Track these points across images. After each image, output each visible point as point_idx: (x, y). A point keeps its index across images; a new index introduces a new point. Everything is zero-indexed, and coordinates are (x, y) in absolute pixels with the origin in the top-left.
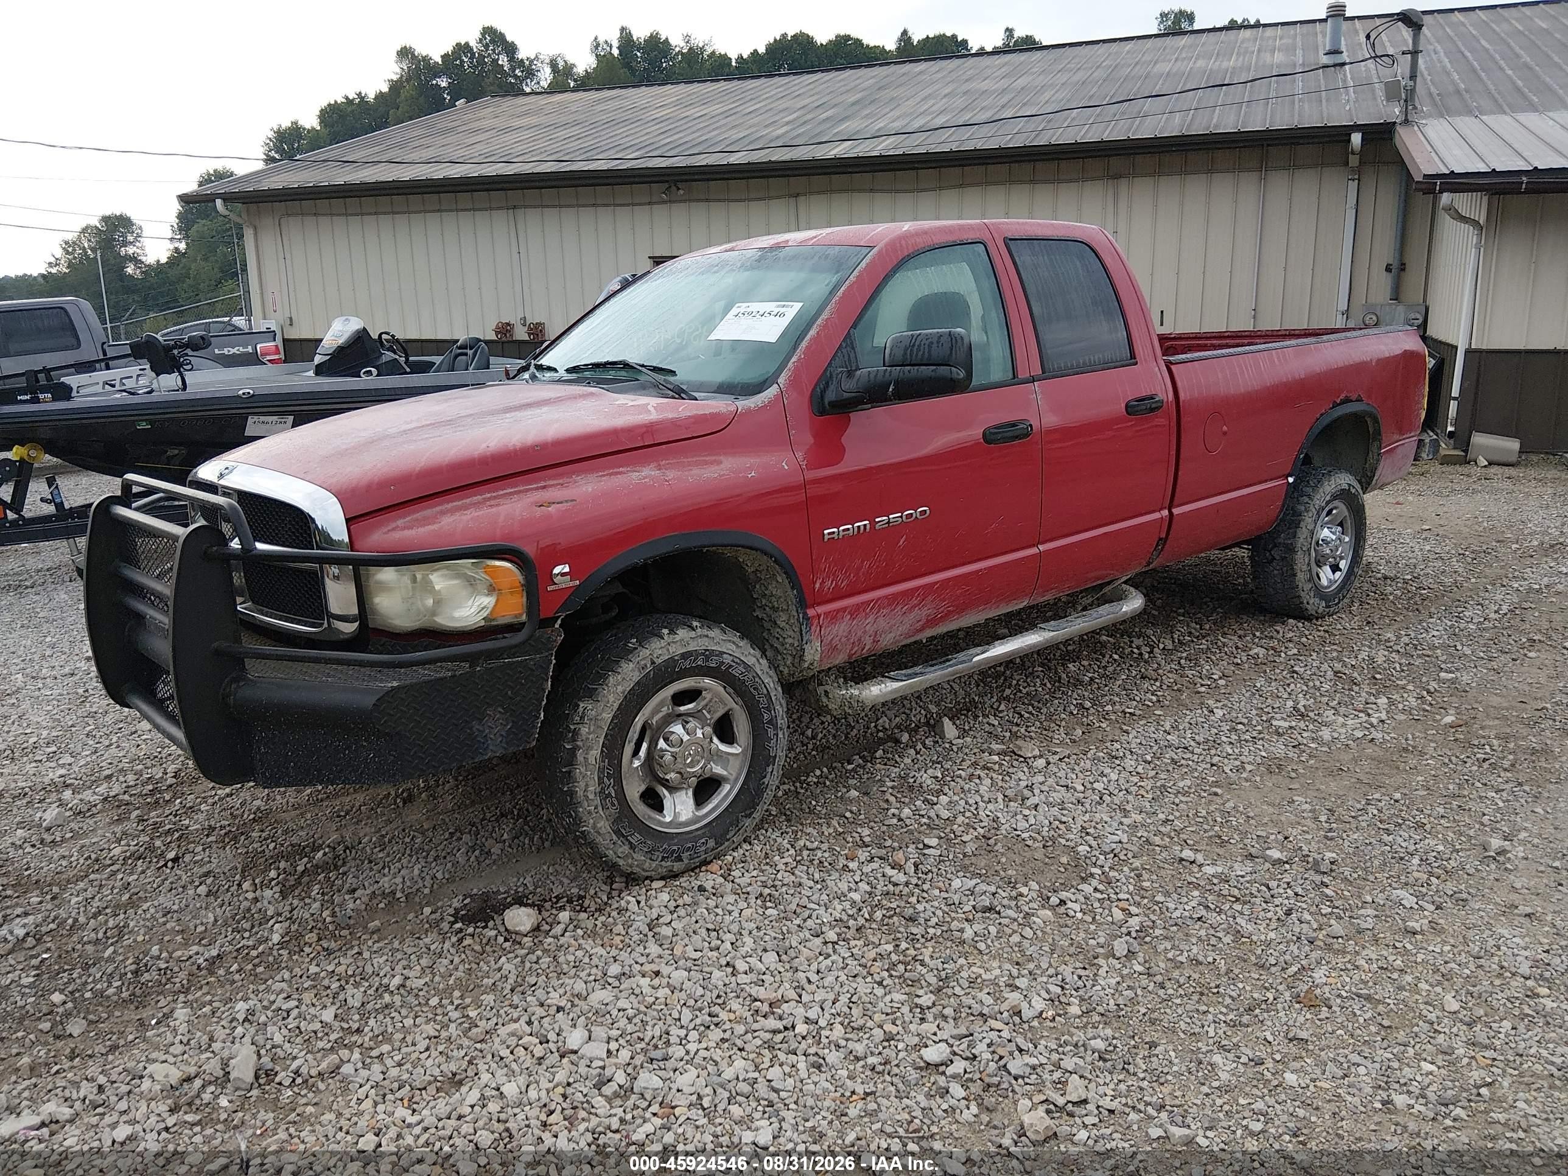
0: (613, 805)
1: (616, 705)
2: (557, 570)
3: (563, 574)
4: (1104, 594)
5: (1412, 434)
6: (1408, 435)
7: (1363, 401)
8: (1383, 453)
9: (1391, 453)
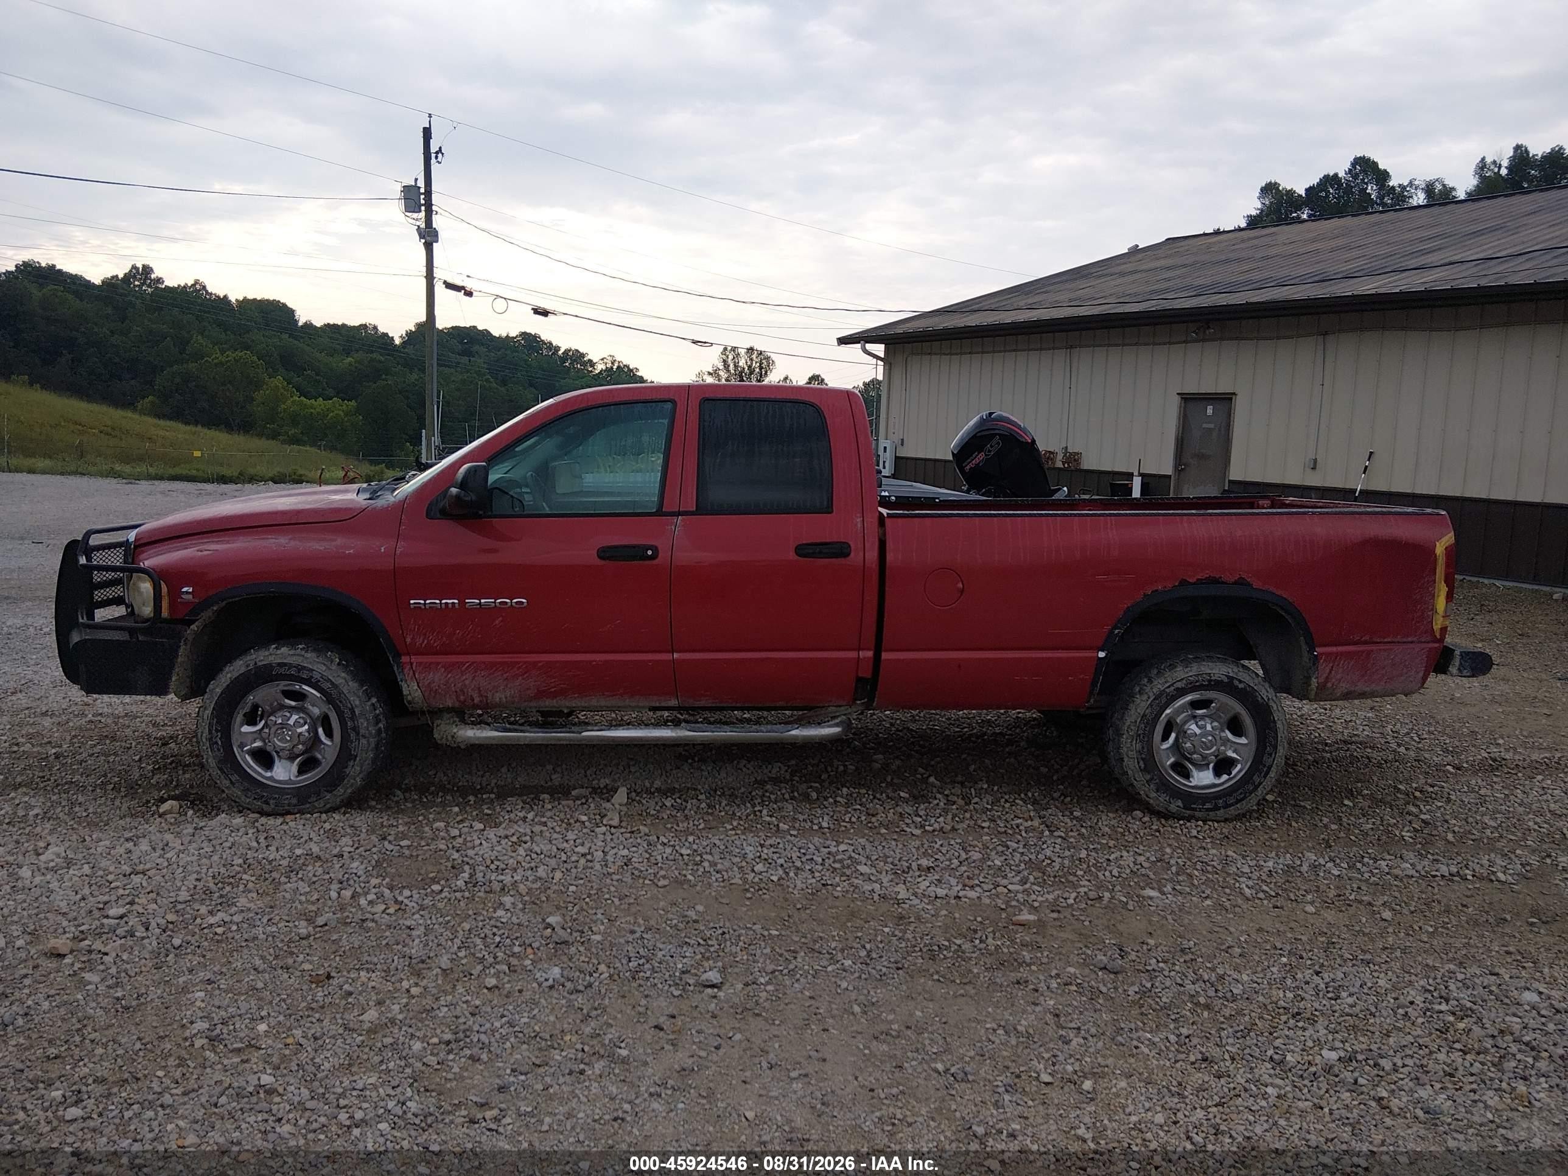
0: (219, 750)
1: (225, 685)
2: (185, 589)
3: (187, 592)
4: (810, 714)
5: (1410, 639)
6: (1399, 638)
7: (1249, 585)
8: (1322, 654)
9: (1349, 655)
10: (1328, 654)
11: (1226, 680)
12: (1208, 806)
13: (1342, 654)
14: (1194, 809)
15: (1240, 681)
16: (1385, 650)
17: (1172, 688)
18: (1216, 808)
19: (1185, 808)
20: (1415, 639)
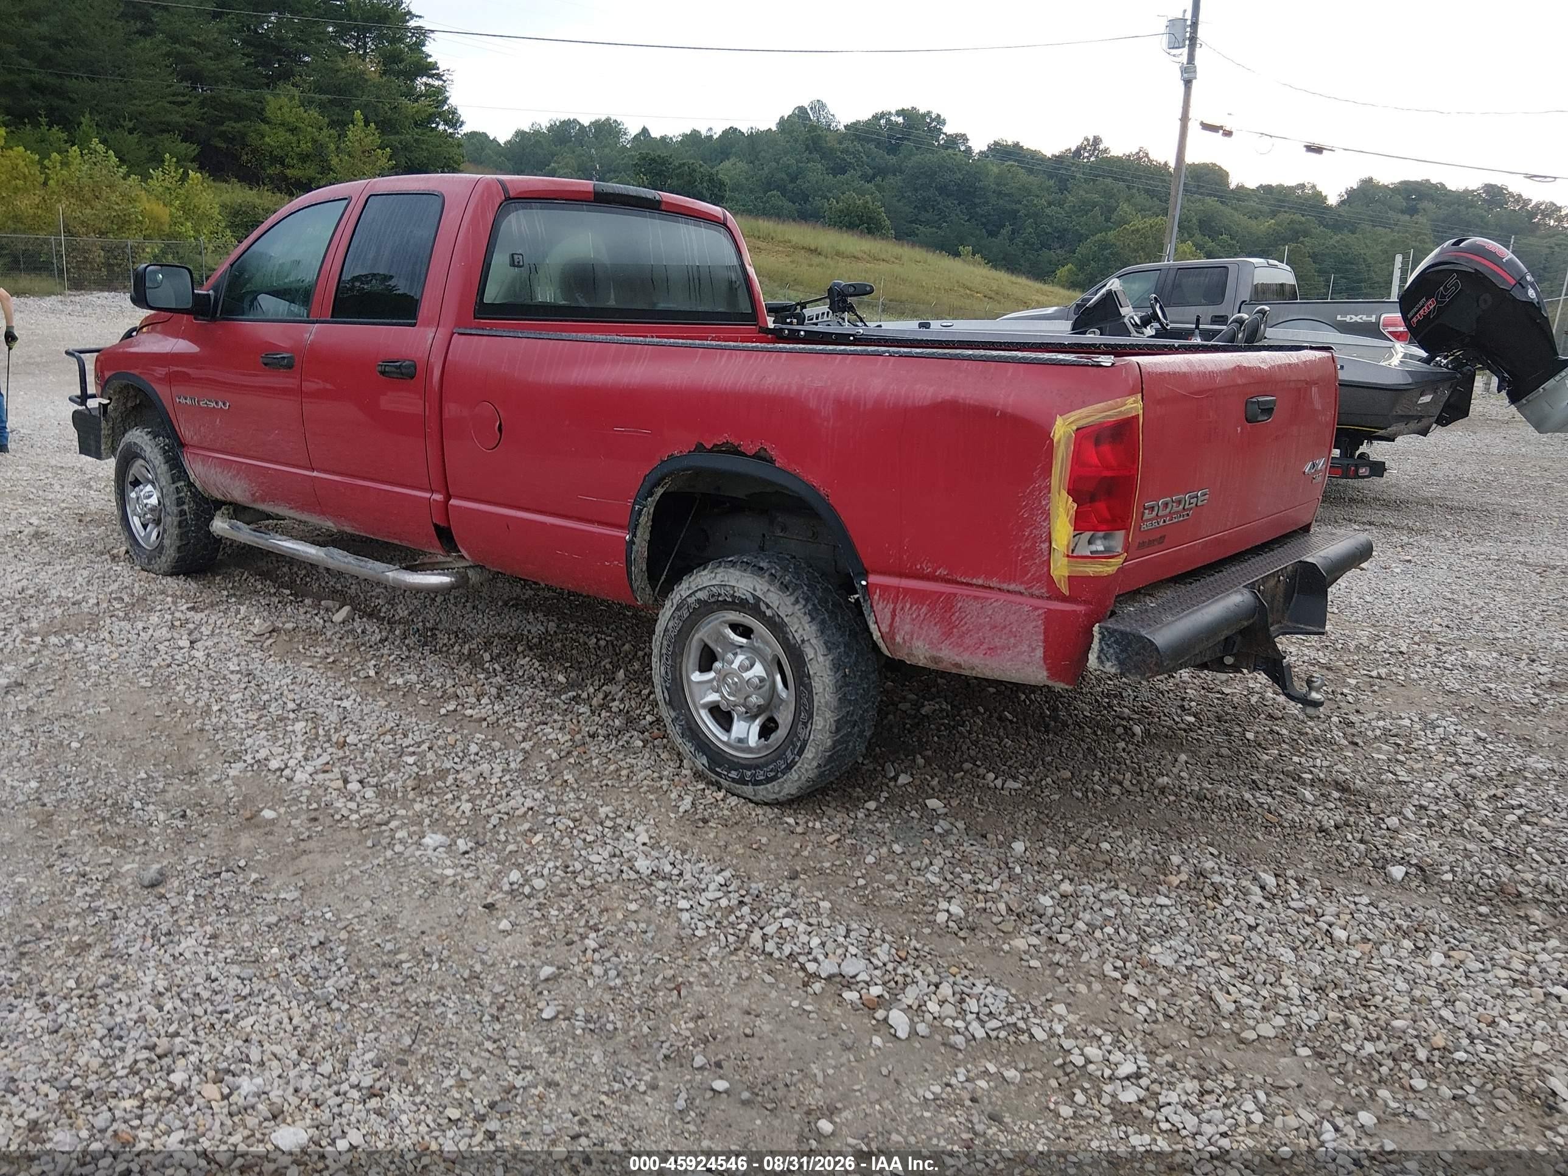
5: (1012, 587)
6: (994, 583)
7: (772, 461)
8: (877, 586)
9: (919, 597)
10: (885, 589)
11: (751, 601)
12: (733, 774)
13: (906, 591)
14: (719, 774)
15: (768, 606)
16: (976, 598)
17: (693, 598)
18: (742, 781)
19: (710, 769)
20: (1022, 588)
